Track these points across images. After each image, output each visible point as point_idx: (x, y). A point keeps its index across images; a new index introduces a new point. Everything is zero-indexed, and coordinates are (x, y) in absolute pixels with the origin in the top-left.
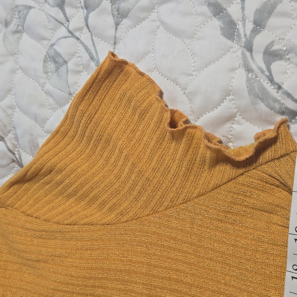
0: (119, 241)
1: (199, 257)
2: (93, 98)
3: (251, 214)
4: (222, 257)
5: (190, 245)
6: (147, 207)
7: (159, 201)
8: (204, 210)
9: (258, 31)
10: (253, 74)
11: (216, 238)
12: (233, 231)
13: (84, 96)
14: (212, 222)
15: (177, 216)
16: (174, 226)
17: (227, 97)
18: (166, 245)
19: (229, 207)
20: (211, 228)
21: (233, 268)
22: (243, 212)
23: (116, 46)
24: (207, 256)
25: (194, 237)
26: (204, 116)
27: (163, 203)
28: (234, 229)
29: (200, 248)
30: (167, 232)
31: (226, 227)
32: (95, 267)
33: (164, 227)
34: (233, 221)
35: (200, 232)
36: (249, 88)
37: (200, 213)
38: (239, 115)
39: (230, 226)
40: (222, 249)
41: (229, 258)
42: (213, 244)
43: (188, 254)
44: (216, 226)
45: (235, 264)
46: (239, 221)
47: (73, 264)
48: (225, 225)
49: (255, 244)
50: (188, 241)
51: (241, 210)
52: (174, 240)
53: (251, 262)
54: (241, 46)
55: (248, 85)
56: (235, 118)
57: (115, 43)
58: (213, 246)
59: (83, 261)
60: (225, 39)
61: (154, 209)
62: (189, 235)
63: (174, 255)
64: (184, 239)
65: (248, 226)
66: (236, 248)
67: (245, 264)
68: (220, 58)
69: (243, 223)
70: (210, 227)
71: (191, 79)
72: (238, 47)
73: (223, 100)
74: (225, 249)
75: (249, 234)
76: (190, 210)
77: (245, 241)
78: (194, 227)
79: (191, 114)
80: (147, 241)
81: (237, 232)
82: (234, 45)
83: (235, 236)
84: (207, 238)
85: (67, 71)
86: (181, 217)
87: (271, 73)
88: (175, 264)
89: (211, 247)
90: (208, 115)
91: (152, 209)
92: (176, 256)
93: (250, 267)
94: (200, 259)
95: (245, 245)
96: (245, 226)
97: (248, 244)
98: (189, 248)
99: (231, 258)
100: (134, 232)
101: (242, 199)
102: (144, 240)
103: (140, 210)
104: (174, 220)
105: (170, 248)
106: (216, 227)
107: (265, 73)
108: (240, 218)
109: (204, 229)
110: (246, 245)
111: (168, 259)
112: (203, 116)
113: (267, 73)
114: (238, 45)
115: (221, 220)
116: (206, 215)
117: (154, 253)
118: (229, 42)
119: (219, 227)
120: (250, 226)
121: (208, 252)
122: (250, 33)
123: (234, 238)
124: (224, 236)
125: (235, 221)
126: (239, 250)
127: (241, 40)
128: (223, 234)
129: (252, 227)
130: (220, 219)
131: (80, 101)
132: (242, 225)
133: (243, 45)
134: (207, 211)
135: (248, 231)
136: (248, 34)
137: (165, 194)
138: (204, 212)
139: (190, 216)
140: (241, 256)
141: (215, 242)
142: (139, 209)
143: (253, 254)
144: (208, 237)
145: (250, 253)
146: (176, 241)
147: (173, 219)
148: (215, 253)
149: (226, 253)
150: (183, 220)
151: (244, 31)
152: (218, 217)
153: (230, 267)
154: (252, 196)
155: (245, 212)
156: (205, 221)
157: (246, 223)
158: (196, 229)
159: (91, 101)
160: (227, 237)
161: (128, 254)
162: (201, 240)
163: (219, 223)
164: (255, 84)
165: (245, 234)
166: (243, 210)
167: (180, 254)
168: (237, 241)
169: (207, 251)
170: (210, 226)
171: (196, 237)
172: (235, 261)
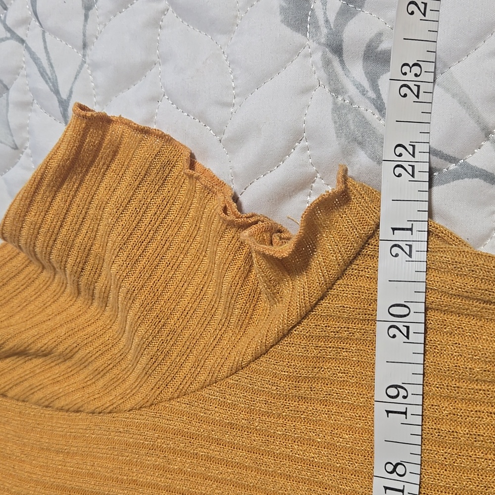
0: (114, 444)
1: (265, 473)
2: (53, 197)
3: (356, 377)
4: (310, 470)
5: (248, 452)
6: (167, 385)
7: (191, 372)
8: (270, 383)
9: (350, 13)
10: (346, 97)
11: (295, 434)
12: (326, 416)
13: (33, 195)
14: (286, 403)
15: (221, 399)
16: (215, 419)
17: (297, 144)
18: (202, 453)
19: (315, 368)
20: (286, 415)
21: (330, 491)
22: (342, 373)
23: (88, 52)
24: (279, 471)
25: (254, 436)
26: (256, 183)
27: (196, 376)
28: (328, 411)
29: (267, 456)
30: (204, 431)
31: (313, 409)
32: (70, 486)
33: (197, 421)
34: (326, 394)
35: (265, 426)
36: (338, 123)
37: (263, 389)
38: (320, 178)
39: (320, 407)
40: (308, 454)
41: (323, 470)
42: (292, 446)
43: (245, 469)
44: (294, 411)
45: (334, 482)
46: (337, 394)
47: (31, 476)
48: (311, 406)
49: (368, 440)
50: (244, 444)
51: (338, 369)
52: (218, 444)
53: (363, 476)
54: (319, 43)
55: (336, 118)
56: (313, 185)
57: (85, 46)
58: (291, 451)
59: (50, 473)
60: (288, 32)
61: (181, 388)
62: (246, 433)
63: (217, 472)
64: (236, 441)
65: (355, 402)
66: (335, 451)
67: (352, 480)
68: (283, 67)
69: (345, 397)
70: (284, 414)
71: (232, 113)
72: (314, 45)
73: (289, 150)
74: (313, 454)
75: (357, 419)
76: (245, 386)
77: (350, 435)
78: (255, 418)
79: (232, 180)
80: (165, 446)
81: (334, 418)
82: (308, 42)
83: (332, 426)
84: (280, 435)
85: (8, 104)
86: (228, 401)
87: (379, 93)
88: (219, 489)
89: (288, 453)
90: (263, 179)
91: (178, 389)
92: (221, 473)
93: (361, 487)
94: (267, 476)
95: (350, 443)
96: (349, 403)
97: (356, 440)
98: (246, 458)
99: (326, 470)
100: (142, 429)
101: (337, 348)
102: (159, 445)
103: (154, 390)
104: (216, 407)
105: (209, 458)
106: (296, 412)
107: (368, 94)
108: (337, 388)
109: (272, 418)
110: (352, 442)
111: (206, 479)
112: (253, 182)
113: (372, 94)
114: (313, 41)
115: (303, 396)
116: (274, 392)
117: (179, 469)
118: (298, 37)
119: (301, 412)
120: (358, 403)
121: (282, 463)
122: (336, 17)
123: (329, 430)
124: (312, 428)
125: (329, 394)
126: (340, 454)
127: (320, 31)
128: (310, 424)
129: (361, 403)
130: (301, 395)
131: (27, 205)
132: (342, 402)
133: (323, 40)
134: (276, 384)
135: (354, 413)
136: (332, 17)
137: (202, 358)
138: (270, 387)
139: (246, 396)
140: (343, 464)
141: (295, 442)
142: (152, 389)
143: (366, 459)
144: (282, 433)
145: (359, 458)
146: (221, 446)
147: (214, 405)
148: (296, 463)
149: (316, 462)
150: (234, 406)
151: (325, 13)
152: (297, 392)
153: (324, 489)
154: (351, 336)
155: (345, 373)
156: (274, 403)
157: (349, 397)
158: (257, 420)
159: (48, 203)
160: (317, 430)
161: (130, 468)
162: (268, 441)
163: (301, 404)
164: (349, 116)
165: (350, 420)
166: (341, 370)
167: (229, 470)
168: (335, 435)
169: (281, 461)
170: (283, 412)
171: (258, 435)
172: (333, 477)
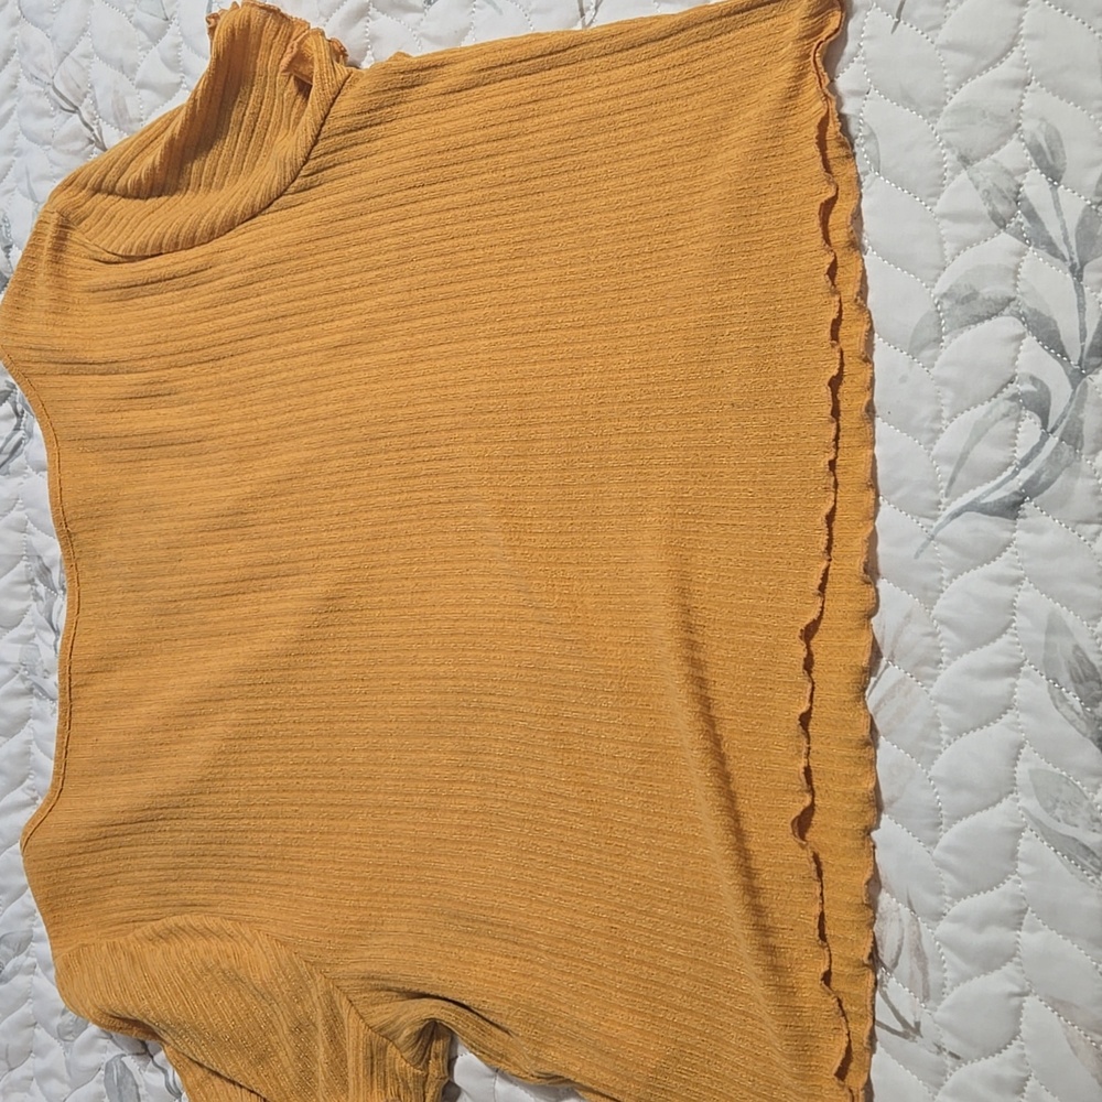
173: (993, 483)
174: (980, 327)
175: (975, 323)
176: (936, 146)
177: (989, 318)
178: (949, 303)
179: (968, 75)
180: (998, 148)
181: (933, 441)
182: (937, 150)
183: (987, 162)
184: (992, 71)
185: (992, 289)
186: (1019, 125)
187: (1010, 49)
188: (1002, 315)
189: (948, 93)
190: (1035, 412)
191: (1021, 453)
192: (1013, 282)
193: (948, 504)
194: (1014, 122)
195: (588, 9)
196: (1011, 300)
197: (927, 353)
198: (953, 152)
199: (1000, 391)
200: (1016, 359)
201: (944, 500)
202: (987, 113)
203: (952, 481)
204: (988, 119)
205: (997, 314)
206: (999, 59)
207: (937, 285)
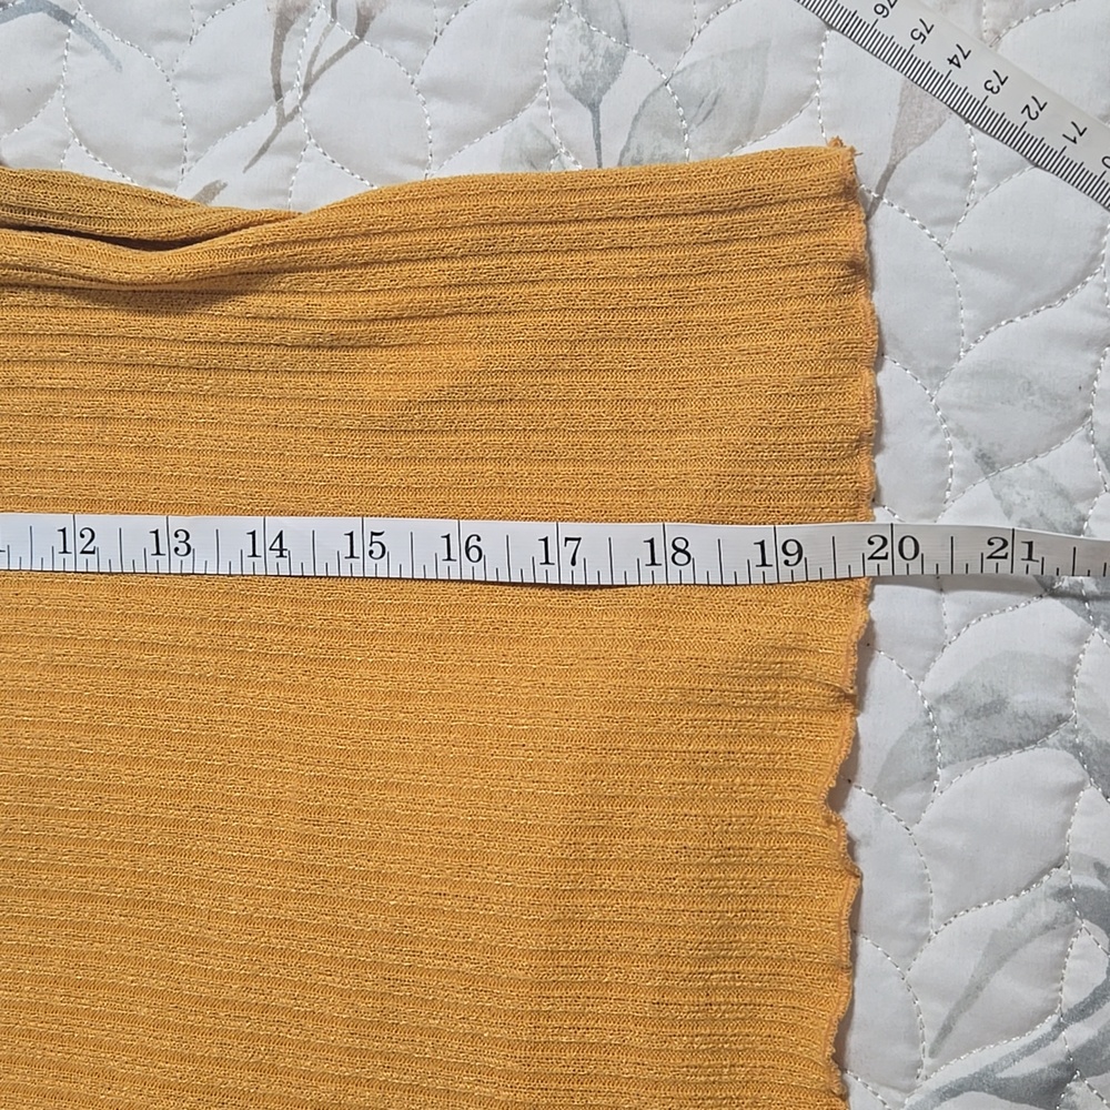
173: (1018, 1043)
174: (1003, 760)
175: (996, 753)
176: (936, 430)
177: (1021, 747)
178: (951, 712)
179: (999, 314)
180: (1048, 449)
181: (912, 953)
182: (937, 440)
183: (1027, 470)
184: (1045, 313)
185: (1028, 697)
186: (1088, 414)
187: (1080, 279)
188: (1044, 745)
189: (963, 339)
190: (1100, 926)
191: (1071, 996)
192: (1064, 687)
193: (935, 1070)
194: (1080, 407)
195: (290, 86)
196: (1061, 719)
197: (910, 798)
198: (968, 446)
199: (1037, 879)
200: (1068, 825)
201: (927, 1061)
202: (1036, 387)
203: (946, 1030)
204: (1036, 398)
205: (1034, 742)
206: (1061, 296)
207: (930, 676)
